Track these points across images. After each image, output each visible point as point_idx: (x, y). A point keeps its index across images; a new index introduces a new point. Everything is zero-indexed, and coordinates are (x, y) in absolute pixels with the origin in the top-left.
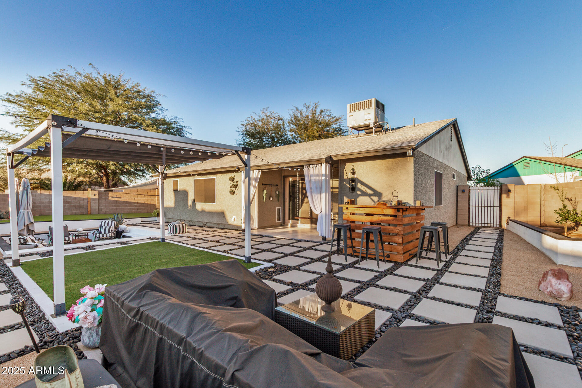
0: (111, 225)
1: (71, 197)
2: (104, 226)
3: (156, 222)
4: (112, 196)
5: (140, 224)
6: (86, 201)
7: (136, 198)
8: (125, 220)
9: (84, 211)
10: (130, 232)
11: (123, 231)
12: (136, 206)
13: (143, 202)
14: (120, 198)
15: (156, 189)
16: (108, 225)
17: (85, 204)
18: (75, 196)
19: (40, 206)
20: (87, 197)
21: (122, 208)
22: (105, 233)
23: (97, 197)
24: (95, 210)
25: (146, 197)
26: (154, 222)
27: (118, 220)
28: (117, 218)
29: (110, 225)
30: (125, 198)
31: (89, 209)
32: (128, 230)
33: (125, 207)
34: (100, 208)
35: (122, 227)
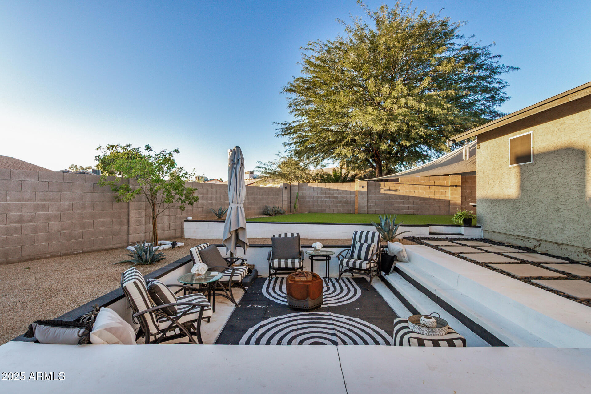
0: (372, 241)
1: (338, 190)
2: (360, 241)
3: (461, 237)
4: (385, 188)
5: (429, 239)
6: (353, 196)
7: (416, 191)
8: (400, 229)
9: (350, 209)
10: (409, 260)
11: (395, 256)
12: (417, 203)
13: (427, 196)
14: (396, 190)
15: (448, 175)
16: (366, 242)
17: (352, 199)
18: (342, 189)
19: (309, 202)
20: (354, 190)
21: (396, 205)
22: (359, 258)
23: (365, 189)
24: (363, 207)
25: (433, 189)
26: (457, 237)
27: (387, 229)
28: (386, 224)
29: (369, 241)
30: (403, 191)
31: (356, 207)
32: (406, 256)
33: (402, 205)
34: (369, 205)
35: (394, 247)
